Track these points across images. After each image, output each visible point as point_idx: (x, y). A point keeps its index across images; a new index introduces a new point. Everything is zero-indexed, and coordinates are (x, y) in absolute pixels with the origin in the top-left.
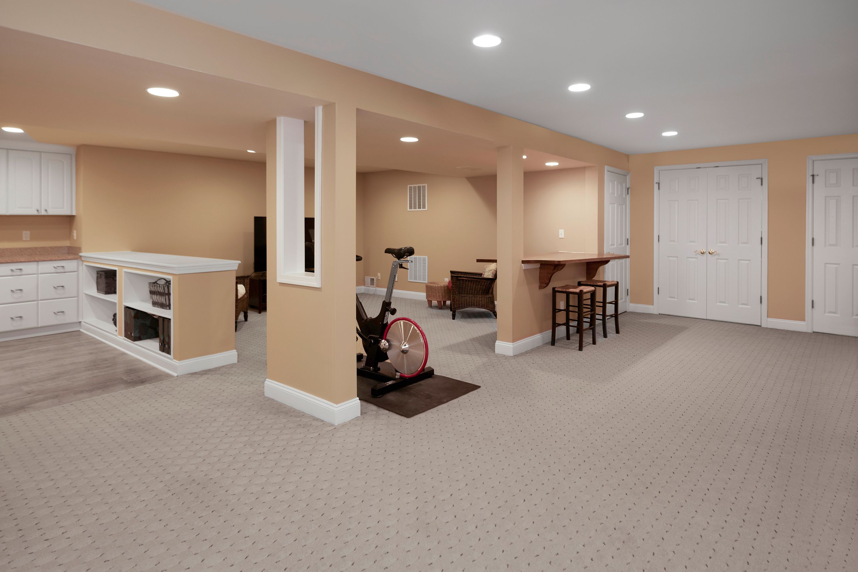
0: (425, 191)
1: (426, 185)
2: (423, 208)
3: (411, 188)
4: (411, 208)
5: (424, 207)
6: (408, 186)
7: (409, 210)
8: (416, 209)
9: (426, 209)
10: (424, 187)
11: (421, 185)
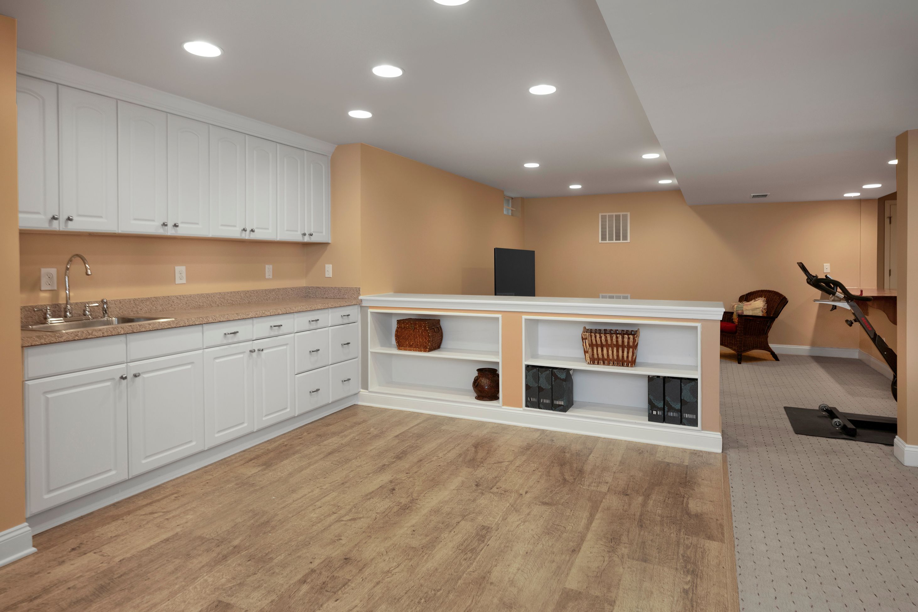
0: (627, 220)
1: (629, 214)
2: (623, 240)
3: (604, 218)
4: (604, 238)
5: (625, 238)
6: (600, 215)
7: (600, 241)
8: (613, 240)
9: (629, 241)
10: (625, 217)
11: (621, 214)
